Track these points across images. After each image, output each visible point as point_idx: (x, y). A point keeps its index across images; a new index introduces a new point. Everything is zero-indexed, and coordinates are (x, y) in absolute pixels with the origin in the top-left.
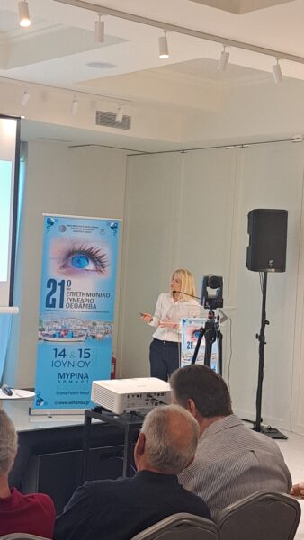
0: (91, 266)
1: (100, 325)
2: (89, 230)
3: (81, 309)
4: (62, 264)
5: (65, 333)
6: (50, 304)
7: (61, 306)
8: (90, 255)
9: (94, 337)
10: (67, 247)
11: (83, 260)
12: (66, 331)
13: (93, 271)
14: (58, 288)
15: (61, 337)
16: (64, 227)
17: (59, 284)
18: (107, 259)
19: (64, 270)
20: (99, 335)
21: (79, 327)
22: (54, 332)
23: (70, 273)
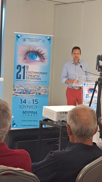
0: (38, 59)
1: (42, 88)
2: (37, 40)
3: (33, 80)
4: (24, 58)
5: (26, 92)
6: (18, 77)
7: (24, 78)
8: (38, 53)
9: (40, 94)
10: (26, 49)
11: (34, 56)
12: (26, 91)
13: (39, 61)
14: (22, 69)
15: (24, 93)
16: (25, 39)
17: (23, 68)
18: (46, 55)
19: (25, 61)
20: (42, 93)
21: (32, 89)
22: (21, 91)
23: (28, 62)
